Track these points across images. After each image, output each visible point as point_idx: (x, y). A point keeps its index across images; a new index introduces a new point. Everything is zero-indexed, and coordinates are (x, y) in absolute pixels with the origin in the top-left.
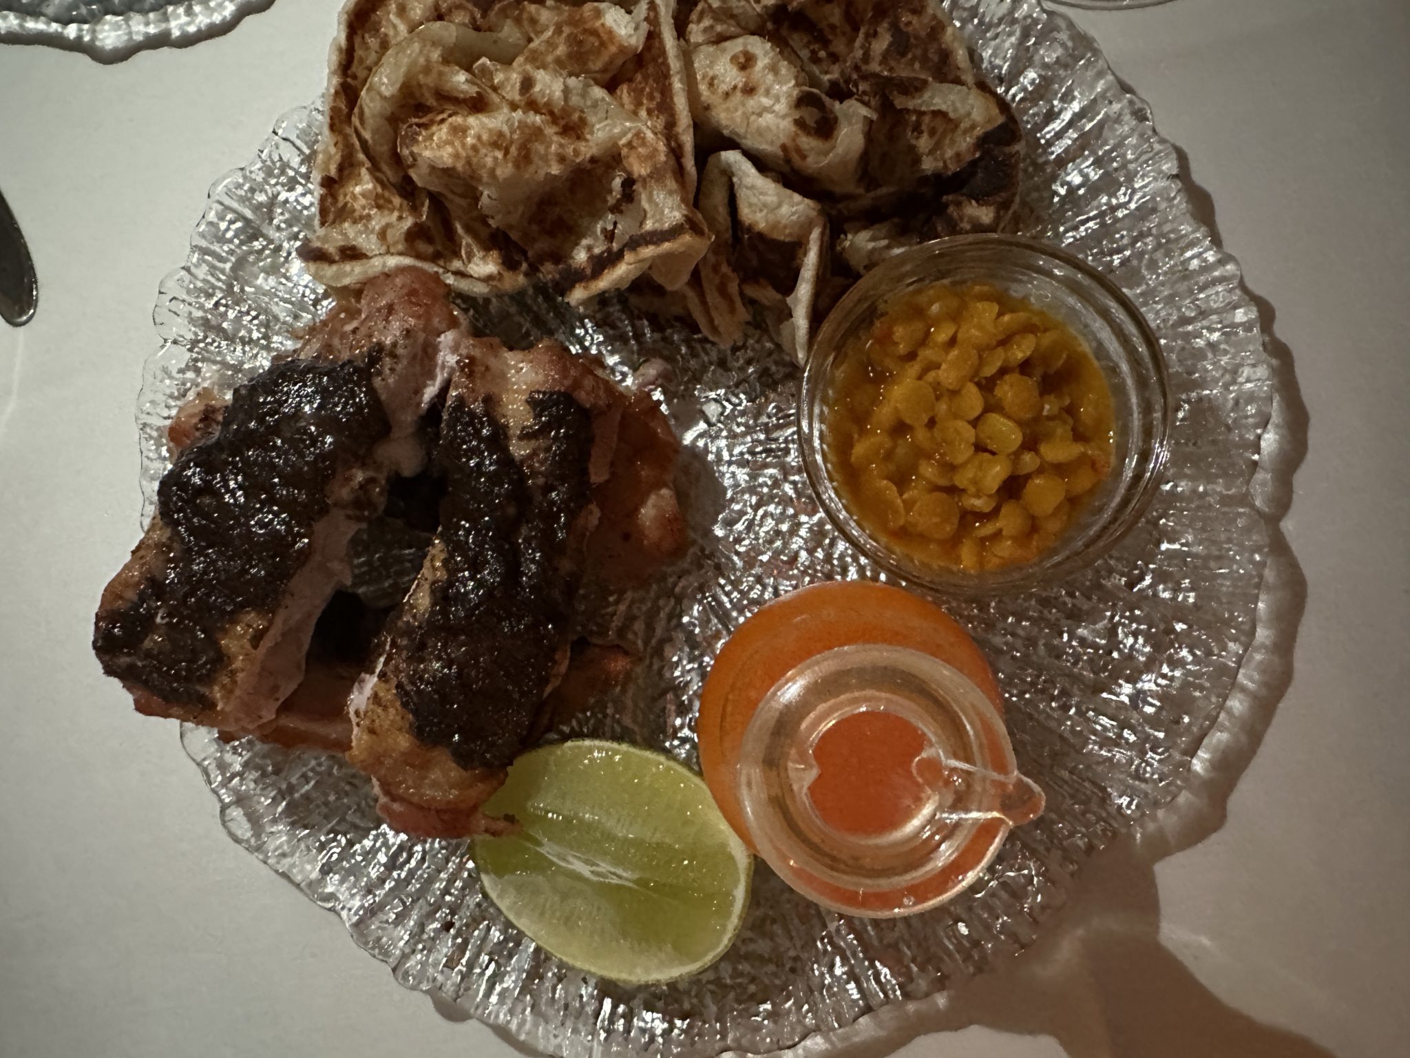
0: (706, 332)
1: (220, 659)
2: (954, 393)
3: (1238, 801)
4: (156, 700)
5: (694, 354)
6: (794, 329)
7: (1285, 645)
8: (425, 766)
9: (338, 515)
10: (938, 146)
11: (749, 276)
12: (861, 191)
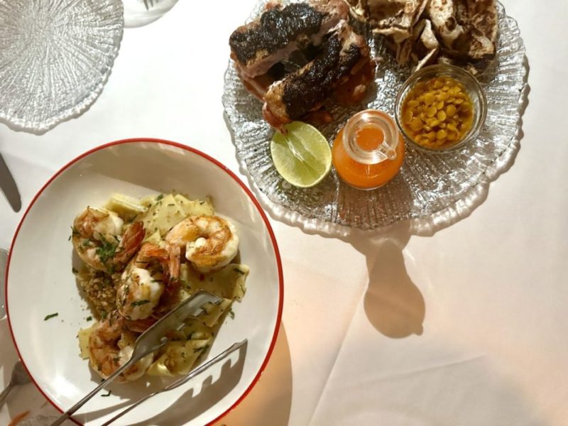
0: (397, 59)
1: (254, 56)
2: (439, 102)
3: (439, 234)
4: (236, 56)
5: (391, 63)
6: (416, 69)
7: (472, 209)
8: (280, 106)
9: (296, 43)
10: (475, 50)
11: (414, 50)
12: (450, 48)
